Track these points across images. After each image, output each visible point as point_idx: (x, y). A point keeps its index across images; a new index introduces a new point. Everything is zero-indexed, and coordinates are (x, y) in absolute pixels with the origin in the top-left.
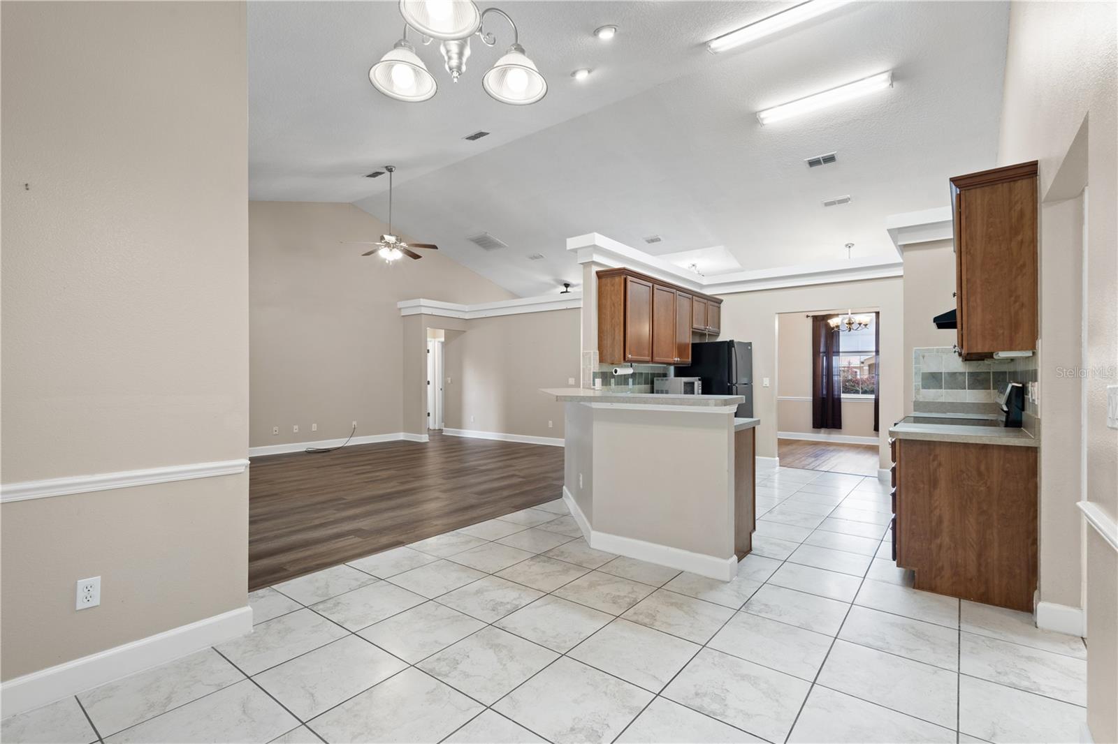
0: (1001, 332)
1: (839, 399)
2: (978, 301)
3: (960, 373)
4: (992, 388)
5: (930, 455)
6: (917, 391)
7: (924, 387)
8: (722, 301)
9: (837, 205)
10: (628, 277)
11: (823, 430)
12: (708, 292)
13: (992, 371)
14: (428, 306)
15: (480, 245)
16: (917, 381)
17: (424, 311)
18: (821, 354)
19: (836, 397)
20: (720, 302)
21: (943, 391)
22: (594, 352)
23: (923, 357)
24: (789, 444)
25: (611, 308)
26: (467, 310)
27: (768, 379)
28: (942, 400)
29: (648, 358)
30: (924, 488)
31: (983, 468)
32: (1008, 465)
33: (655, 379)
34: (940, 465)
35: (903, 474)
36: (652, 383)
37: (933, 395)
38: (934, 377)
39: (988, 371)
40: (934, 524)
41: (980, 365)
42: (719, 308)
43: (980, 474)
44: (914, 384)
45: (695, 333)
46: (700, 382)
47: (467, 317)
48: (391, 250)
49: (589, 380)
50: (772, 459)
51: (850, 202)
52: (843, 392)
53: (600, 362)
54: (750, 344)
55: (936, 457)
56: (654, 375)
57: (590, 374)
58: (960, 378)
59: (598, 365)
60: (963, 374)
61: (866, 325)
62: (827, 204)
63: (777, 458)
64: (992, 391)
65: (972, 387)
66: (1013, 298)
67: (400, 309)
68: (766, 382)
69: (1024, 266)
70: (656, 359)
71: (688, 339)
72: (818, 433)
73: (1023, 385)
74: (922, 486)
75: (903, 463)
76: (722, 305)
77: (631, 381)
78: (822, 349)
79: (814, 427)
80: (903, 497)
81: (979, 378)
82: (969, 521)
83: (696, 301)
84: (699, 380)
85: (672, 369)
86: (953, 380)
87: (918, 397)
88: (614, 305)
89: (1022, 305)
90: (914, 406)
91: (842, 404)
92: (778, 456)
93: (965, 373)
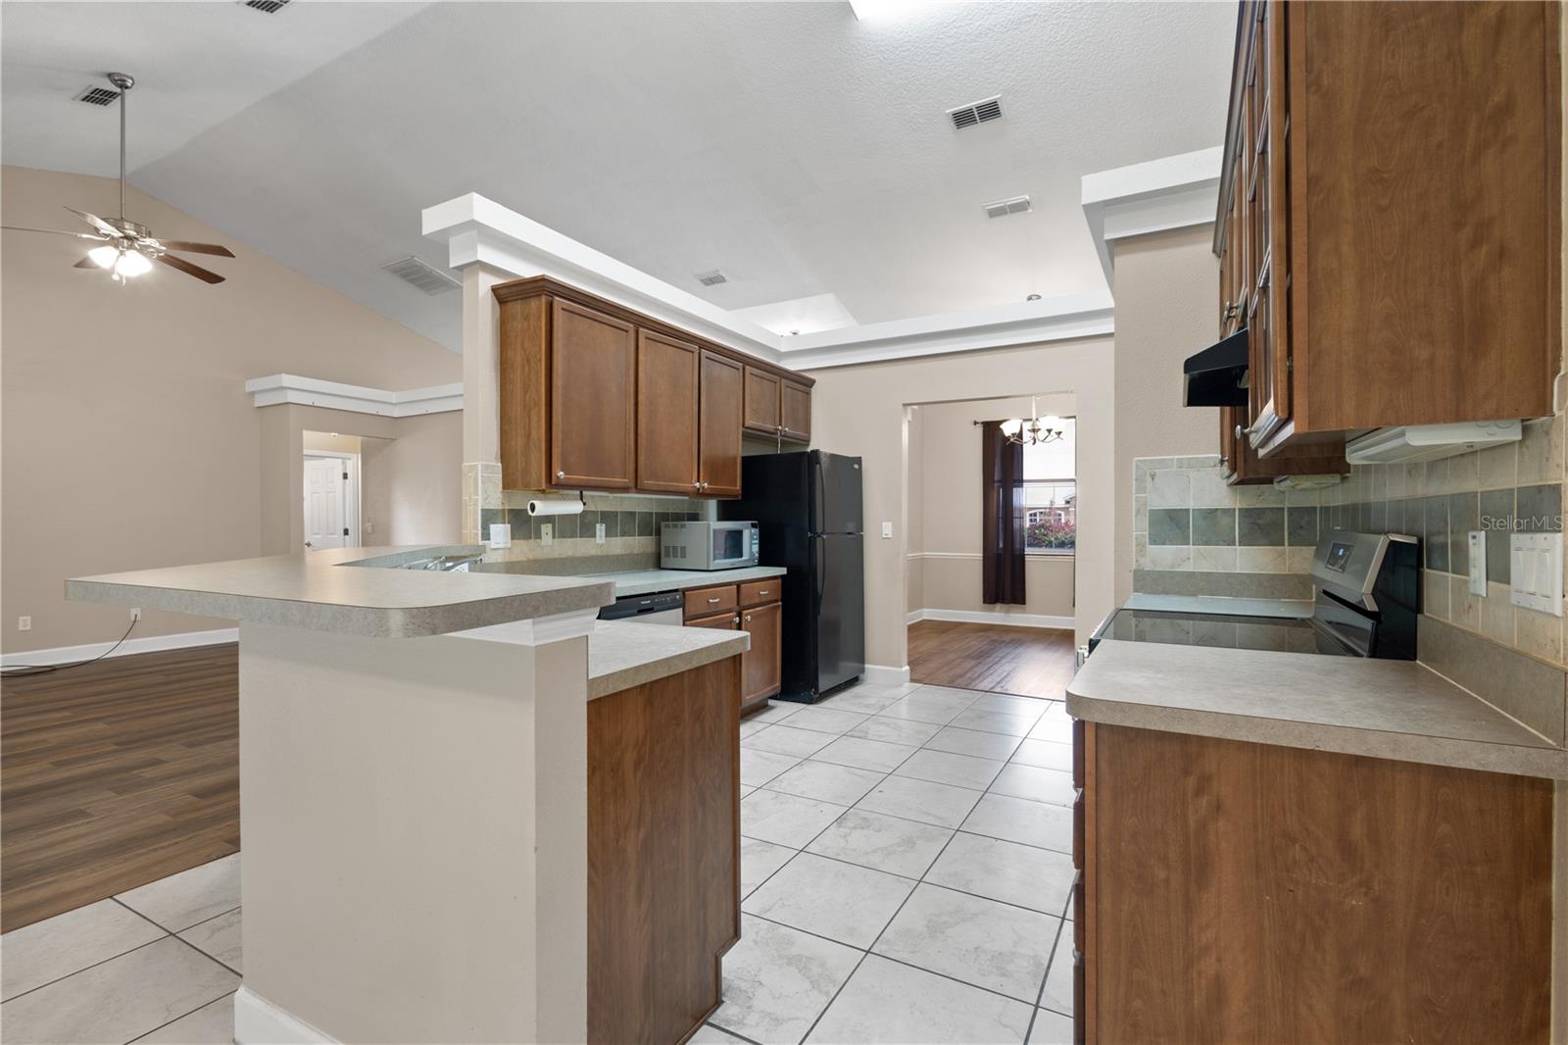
0: (1423, 353)
1: (1022, 557)
2: (1347, 249)
3: (1225, 511)
4: (1286, 544)
5: (1187, 773)
6: (1141, 547)
7: (1153, 542)
8: (813, 382)
9: (1009, 214)
10: (557, 298)
11: (998, 606)
12: (792, 365)
13: (1287, 505)
14: (298, 388)
15: (412, 281)
16: (1140, 528)
17: (292, 397)
18: (996, 484)
19: (1018, 553)
20: (811, 383)
21: (1191, 549)
22: (486, 467)
23: (1153, 477)
24: (944, 632)
25: (524, 367)
26: (394, 402)
27: (890, 524)
28: (1189, 567)
29: (628, 481)
30: (1167, 881)
31: (1357, 831)
32: (1444, 828)
33: (663, 524)
34: (1218, 808)
35: (1104, 831)
36: (658, 533)
37: (1169, 556)
38: (1172, 519)
39: (1282, 506)
40: (1198, 1001)
41: (1263, 493)
42: (808, 394)
43: (1347, 849)
44: (1134, 534)
45: (750, 435)
46: (755, 531)
47: (397, 412)
48: (122, 253)
49: (476, 528)
50: (898, 669)
51: (1030, 211)
52: (1029, 545)
53: (504, 488)
54: (859, 460)
55: (1204, 783)
56: (664, 517)
57: (476, 512)
58: (1224, 521)
59: (500, 495)
60: (1229, 512)
61: (1059, 433)
62: (995, 213)
63: (907, 668)
64: (1287, 548)
65: (1247, 540)
66: (1467, 233)
67: (252, 394)
68: (887, 529)
69: (1507, 109)
70: (647, 483)
71: (737, 449)
72: (992, 610)
73: (1420, 541)
74: (1161, 874)
75: (1106, 795)
76: (813, 390)
77: (600, 529)
78: (997, 476)
79: (984, 602)
80: (1106, 903)
81: (1260, 522)
82: (1310, 1007)
83: (751, 374)
84: (753, 526)
85: (712, 506)
86: (1210, 526)
87: (1142, 560)
88: (528, 361)
89: (1502, 253)
90: (1136, 580)
91: (1026, 563)
92: (909, 664)
93: (1234, 509)
